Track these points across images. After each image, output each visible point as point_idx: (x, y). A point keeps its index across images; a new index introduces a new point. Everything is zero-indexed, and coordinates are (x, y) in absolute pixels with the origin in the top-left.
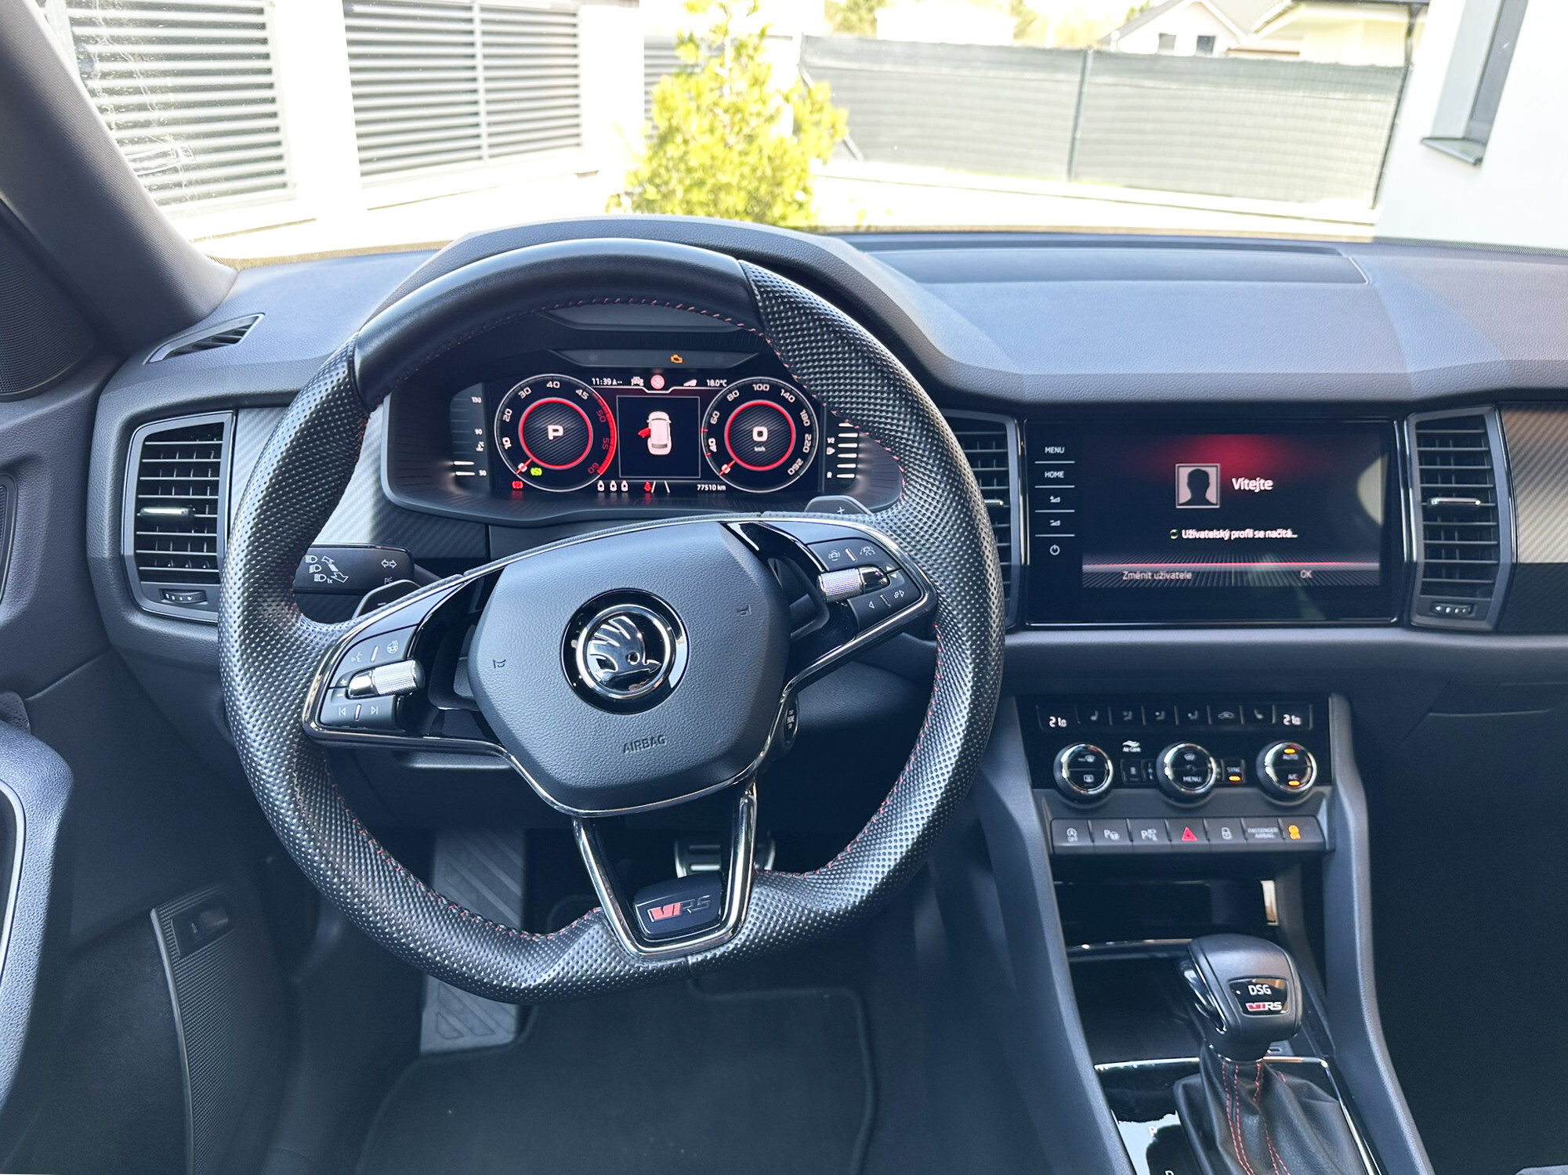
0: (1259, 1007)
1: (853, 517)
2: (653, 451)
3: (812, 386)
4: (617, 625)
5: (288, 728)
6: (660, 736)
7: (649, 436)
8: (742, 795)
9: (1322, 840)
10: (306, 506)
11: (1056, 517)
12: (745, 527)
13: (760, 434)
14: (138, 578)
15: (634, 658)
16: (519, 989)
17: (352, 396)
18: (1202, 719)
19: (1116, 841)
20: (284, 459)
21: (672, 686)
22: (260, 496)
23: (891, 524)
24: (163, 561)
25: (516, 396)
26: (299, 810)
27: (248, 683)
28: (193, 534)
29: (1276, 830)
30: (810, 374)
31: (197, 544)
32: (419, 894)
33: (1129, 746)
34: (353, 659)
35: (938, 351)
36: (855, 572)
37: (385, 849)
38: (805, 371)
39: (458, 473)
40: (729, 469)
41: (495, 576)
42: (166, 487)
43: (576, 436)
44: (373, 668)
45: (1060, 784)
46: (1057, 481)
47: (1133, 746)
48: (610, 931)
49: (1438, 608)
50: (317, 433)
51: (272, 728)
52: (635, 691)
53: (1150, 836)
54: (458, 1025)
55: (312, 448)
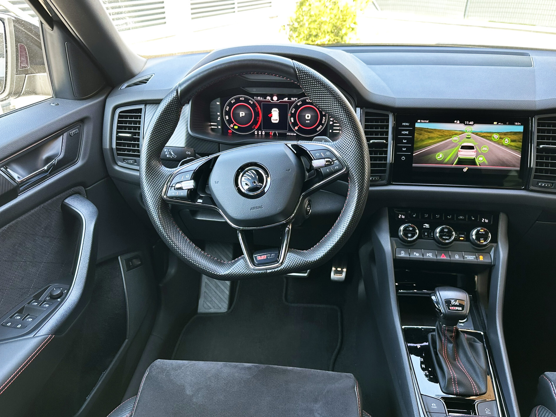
0: (454, 308)
1: (327, 143)
2: (273, 121)
3: (313, 101)
4: (251, 173)
5: (158, 197)
6: (261, 206)
7: (272, 116)
8: (287, 227)
9: (491, 261)
10: (164, 134)
11: (404, 147)
12: (292, 145)
13: (308, 116)
14: (117, 155)
15: (255, 183)
16: (219, 275)
17: (177, 101)
18: (453, 218)
19: (418, 256)
20: (158, 119)
21: (265, 192)
22: (151, 130)
23: (336, 145)
24: (124, 150)
25: (230, 102)
26: (160, 220)
27: (147, 184)
28: (133, 142)
29: (475, 257)
30: (313, 97)
31: (134, 145)
32: (193, 247)
33: (425, 226)
34: (176, 179)
35: (366, 89)
36: (323, 160)
37: (184, 234)
38: (311, 96)
39: (212, 127)
40: (297, 128)
41: (217, 157)
42: (125, 128)
43: (249, 115)
44: (182, 182)
45: (400, 237)
46: (406, 135)
47: (427, 226)
48: (246, 261)
49: (540, 184)
50: (167, 112)
51: (154, 197)
52: (255, 193)
53: (430, 255)
54: (210, 305)
55: (166, 116)
